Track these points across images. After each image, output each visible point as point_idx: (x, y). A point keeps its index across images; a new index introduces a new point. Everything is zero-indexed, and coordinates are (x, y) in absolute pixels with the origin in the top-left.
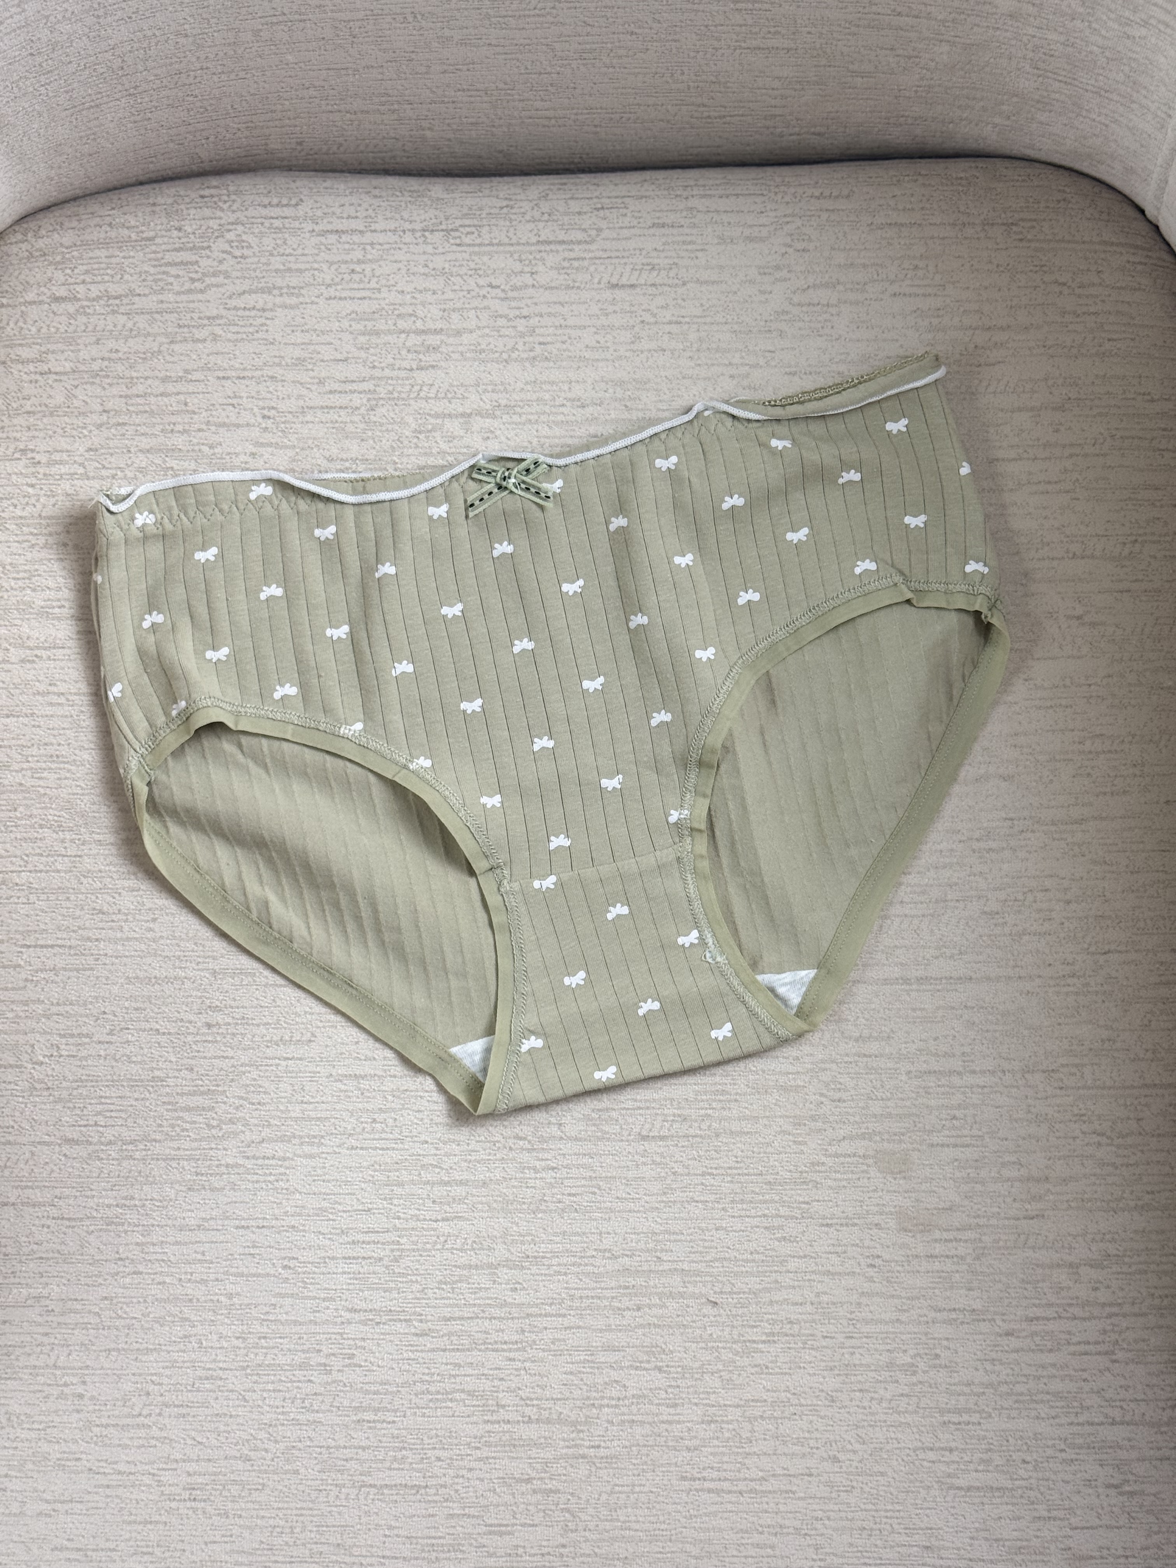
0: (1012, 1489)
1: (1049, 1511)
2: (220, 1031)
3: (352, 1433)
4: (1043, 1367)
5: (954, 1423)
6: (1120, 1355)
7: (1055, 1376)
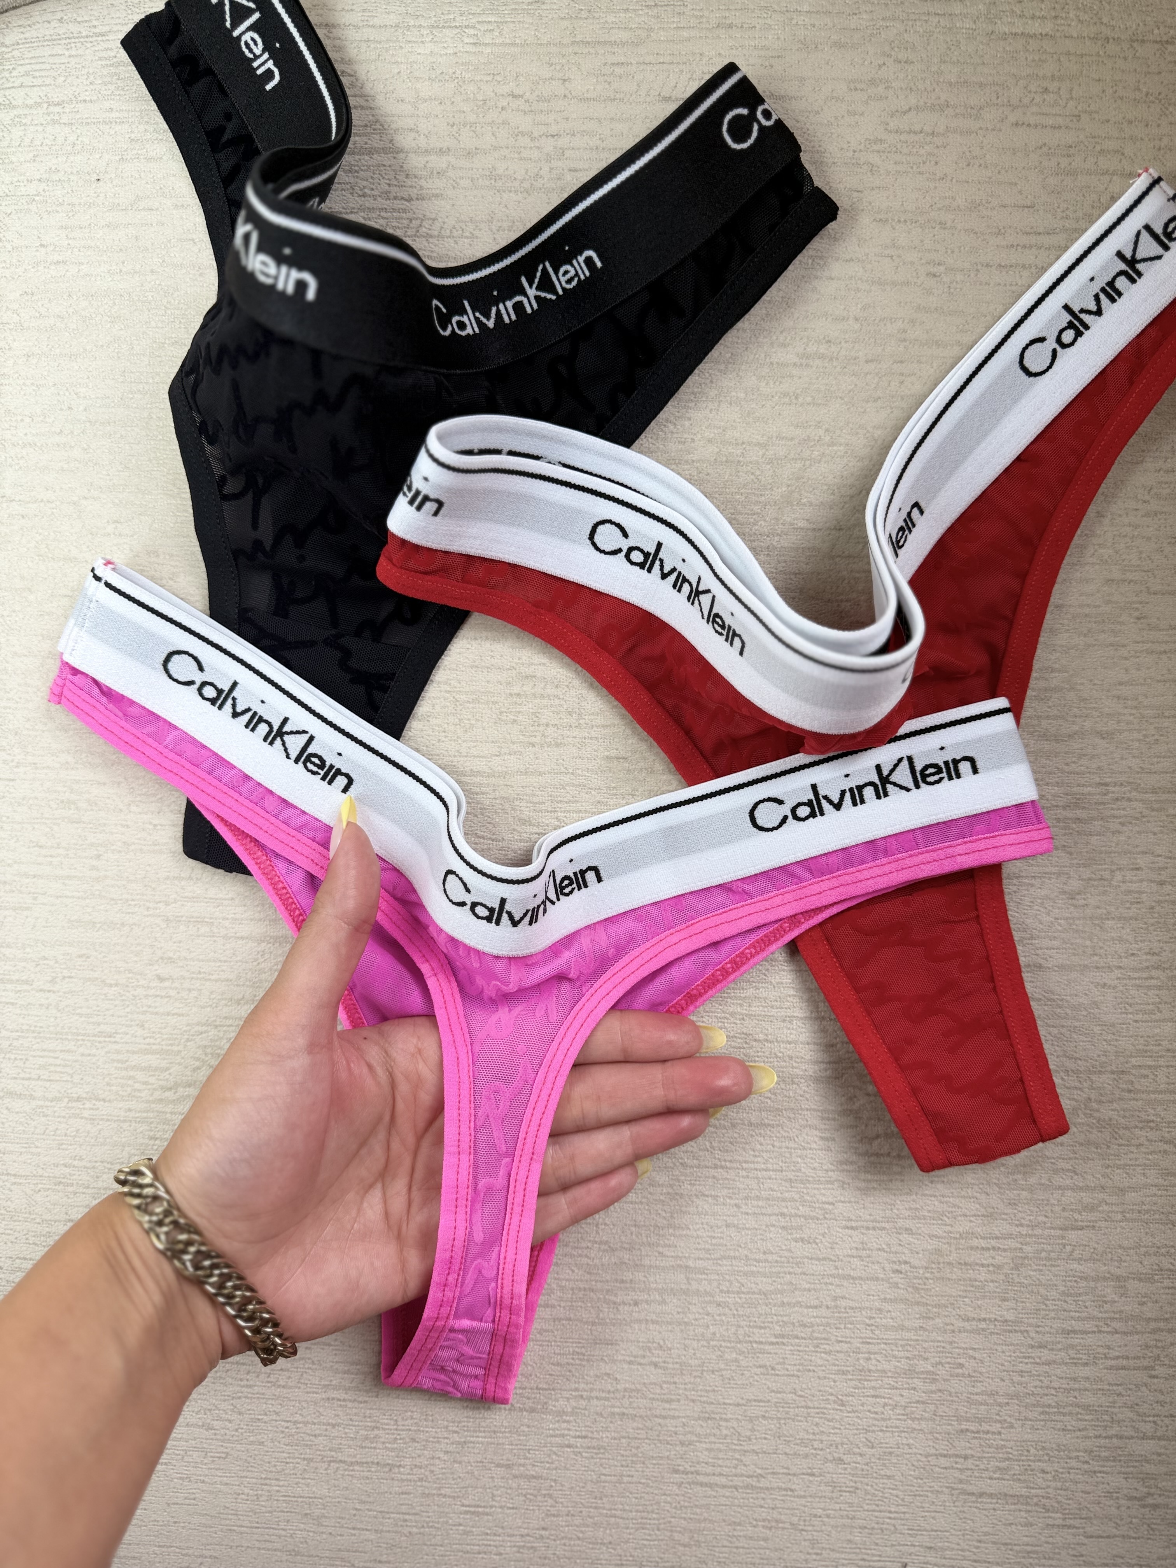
0: (1028, 1497)
1: (1064, 1519)
2: (174, 985)
3: (321, 1410)
4: (1075, 1379)
5: (973, 1432)
6: (1160, 1371)
7: (1086, 1390)
